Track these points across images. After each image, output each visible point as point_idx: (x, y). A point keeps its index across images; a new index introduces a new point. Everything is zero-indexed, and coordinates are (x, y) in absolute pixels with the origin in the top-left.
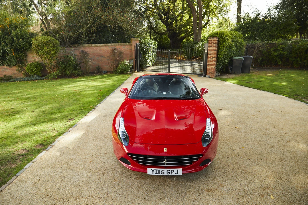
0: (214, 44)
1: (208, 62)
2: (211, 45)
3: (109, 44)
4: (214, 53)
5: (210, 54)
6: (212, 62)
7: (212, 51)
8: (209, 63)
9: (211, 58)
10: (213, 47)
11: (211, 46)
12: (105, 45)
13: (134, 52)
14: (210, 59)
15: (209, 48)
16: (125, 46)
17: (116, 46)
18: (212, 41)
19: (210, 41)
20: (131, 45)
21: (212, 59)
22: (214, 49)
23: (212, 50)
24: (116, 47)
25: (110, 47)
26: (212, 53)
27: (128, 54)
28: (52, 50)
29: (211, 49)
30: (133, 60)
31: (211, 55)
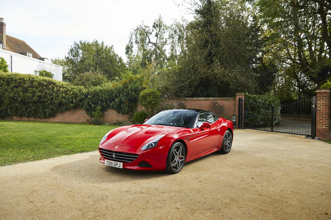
0: (324, 98)
1: (318, 119)
2: (320, 98)
3: (211, 98)
4: (324, 108)
5: (319, 109)
6: (323, 119)
7: (322, 106)
8: (318, 121)
9: (320, 114)
10: (323, 100)
11: (320, 100)
12: (206, 99)
13: (237, 107)
14: (320, 116)
15: (318, 102)
16: (228, 101)
17: (218, 100)
18: (320, 93)
19: (319, 93)
20: (235, 100)
21: (322, 116)
22: (324, 104)
23: (322, 104)
24: (217, 102)
25: (211, 101)
26: (321, 108)
27: (231, 109)
28: (152, 100)
29: (320, 104)
30: (236, 116)
31: (321, 110)
